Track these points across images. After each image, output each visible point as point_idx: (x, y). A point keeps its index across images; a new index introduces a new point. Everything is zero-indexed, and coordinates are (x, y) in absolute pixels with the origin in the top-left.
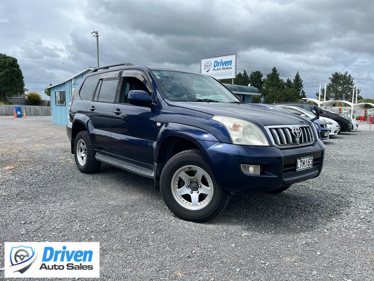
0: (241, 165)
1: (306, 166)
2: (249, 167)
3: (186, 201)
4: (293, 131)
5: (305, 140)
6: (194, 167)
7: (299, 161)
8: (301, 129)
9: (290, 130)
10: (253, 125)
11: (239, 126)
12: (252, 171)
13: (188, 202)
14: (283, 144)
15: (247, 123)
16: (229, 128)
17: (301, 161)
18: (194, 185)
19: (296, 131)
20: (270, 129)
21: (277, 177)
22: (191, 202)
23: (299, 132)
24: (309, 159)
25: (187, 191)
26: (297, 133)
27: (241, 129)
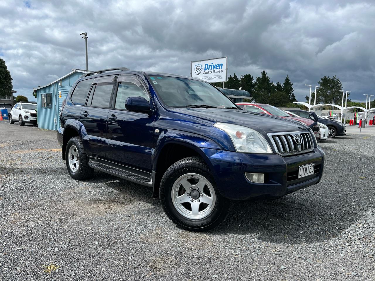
0: (245, 173)
1: (308, 173)
2: (252, 175)
3: (186, 210)
4: (294, 138)
5: (306, 147)
6: (197, 176)
7: (301, 168)
8: (302, 135)
9: (292, 137)
10: (256, 132)
11: (242, 133)
12: (255, 179)
13: (188, 210)
14: (285, 151)
15: (250, 131)
16: (232, 135)
17: (303, 168)
18: (195, 193)
19: (297, 138)
20: (273, 136)
21: (281, 185)
22: (191, 210)
23: (300, 139)
24: (311, 166)
25: (188, 200)
26: (299, 140)
27: (244, 137)
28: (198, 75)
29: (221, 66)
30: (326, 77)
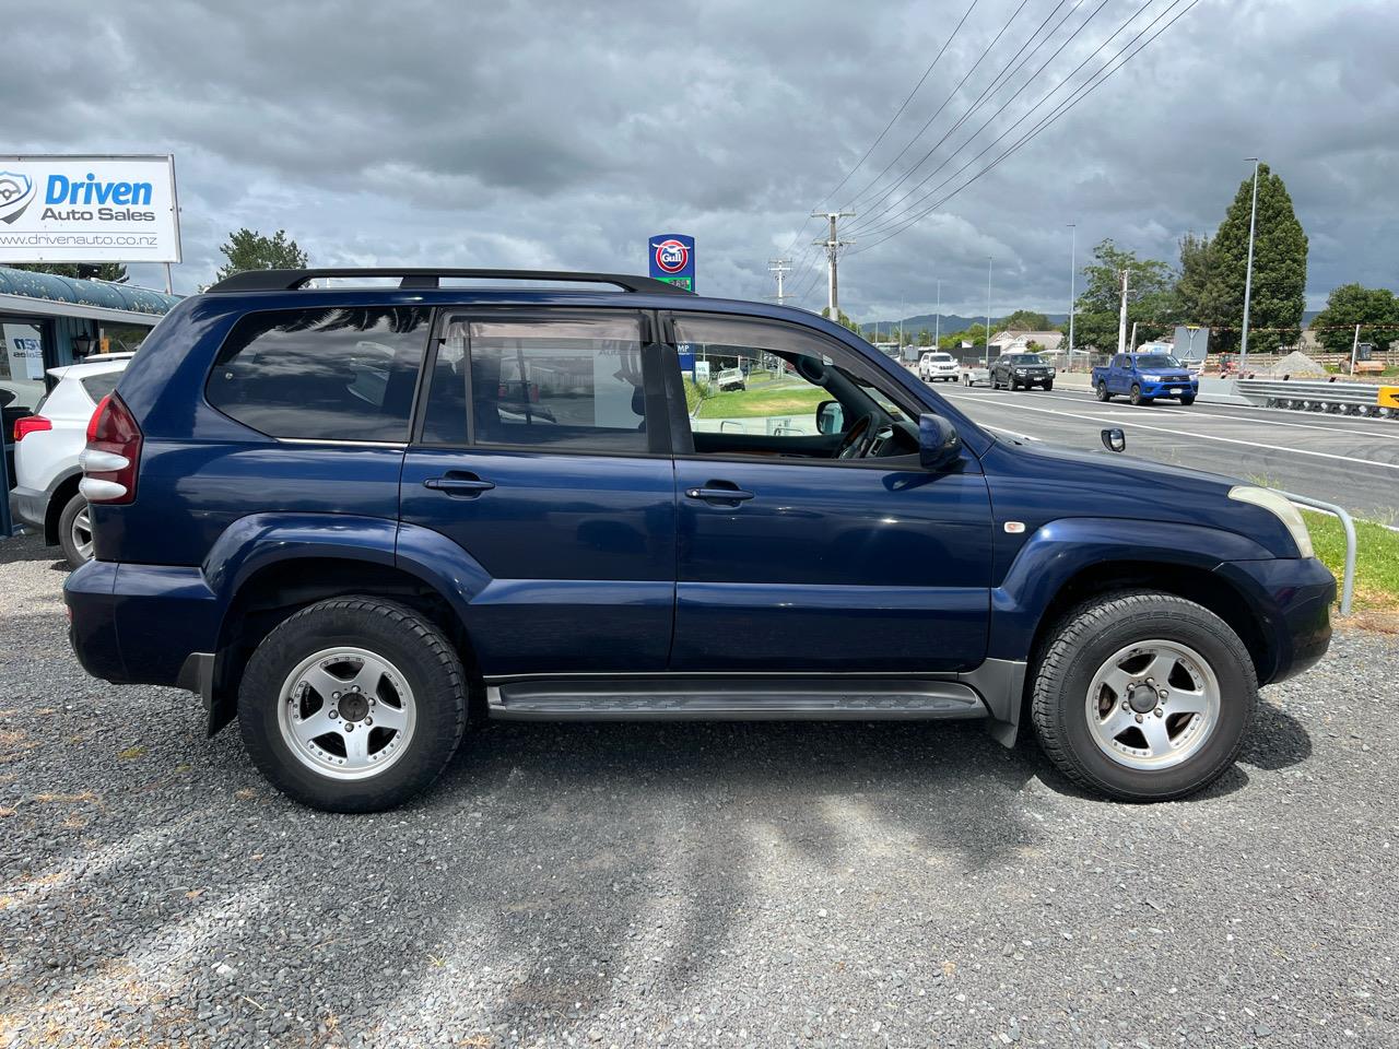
28: (9, 219)
29: (142, 191)
30: (247, 233)
